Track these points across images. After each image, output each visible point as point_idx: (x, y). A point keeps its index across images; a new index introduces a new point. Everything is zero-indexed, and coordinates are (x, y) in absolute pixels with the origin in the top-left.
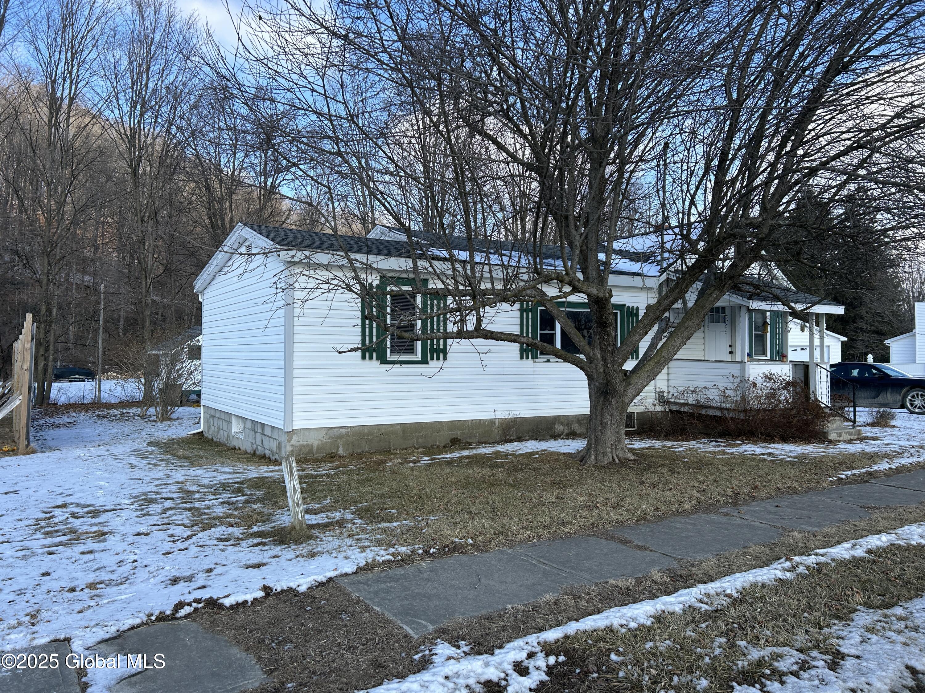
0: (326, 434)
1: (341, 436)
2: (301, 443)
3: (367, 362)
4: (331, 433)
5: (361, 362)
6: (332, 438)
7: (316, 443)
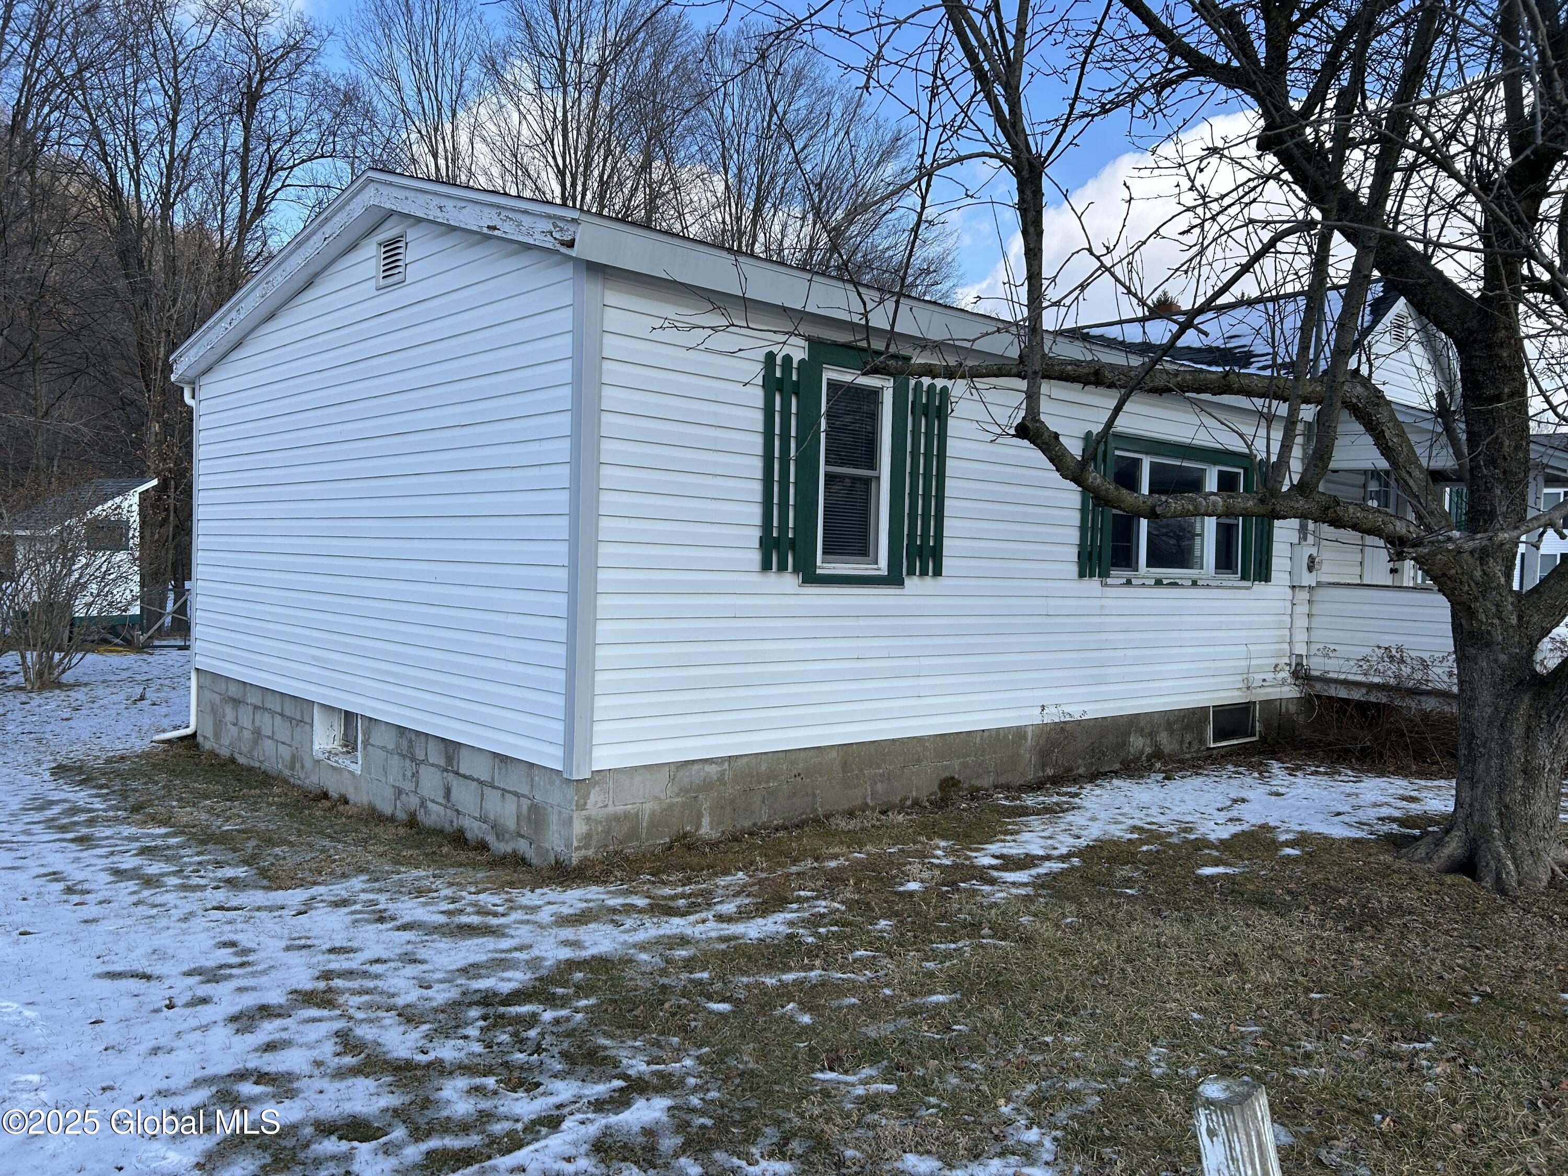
0: (672, 779)
1: (707, 786)
2: (611, 809)
3: (772, 578)
4: (684, 777)
5: (758, 578)
6: (687, 791)
7: (648, 807)
